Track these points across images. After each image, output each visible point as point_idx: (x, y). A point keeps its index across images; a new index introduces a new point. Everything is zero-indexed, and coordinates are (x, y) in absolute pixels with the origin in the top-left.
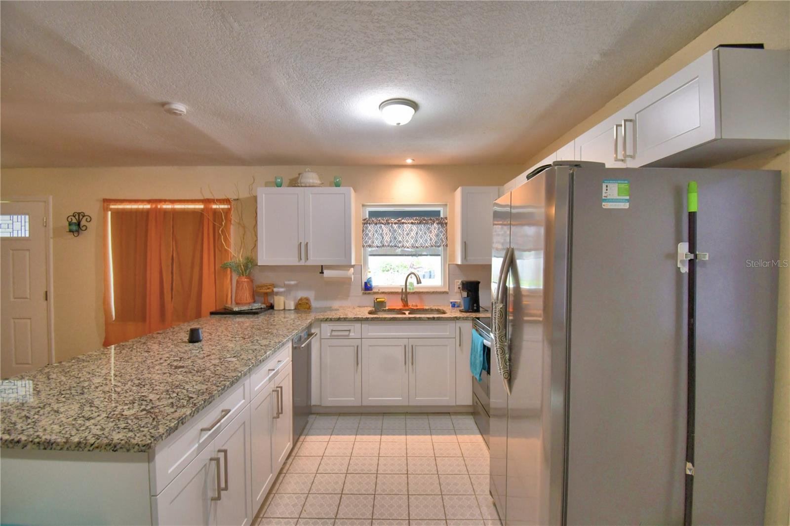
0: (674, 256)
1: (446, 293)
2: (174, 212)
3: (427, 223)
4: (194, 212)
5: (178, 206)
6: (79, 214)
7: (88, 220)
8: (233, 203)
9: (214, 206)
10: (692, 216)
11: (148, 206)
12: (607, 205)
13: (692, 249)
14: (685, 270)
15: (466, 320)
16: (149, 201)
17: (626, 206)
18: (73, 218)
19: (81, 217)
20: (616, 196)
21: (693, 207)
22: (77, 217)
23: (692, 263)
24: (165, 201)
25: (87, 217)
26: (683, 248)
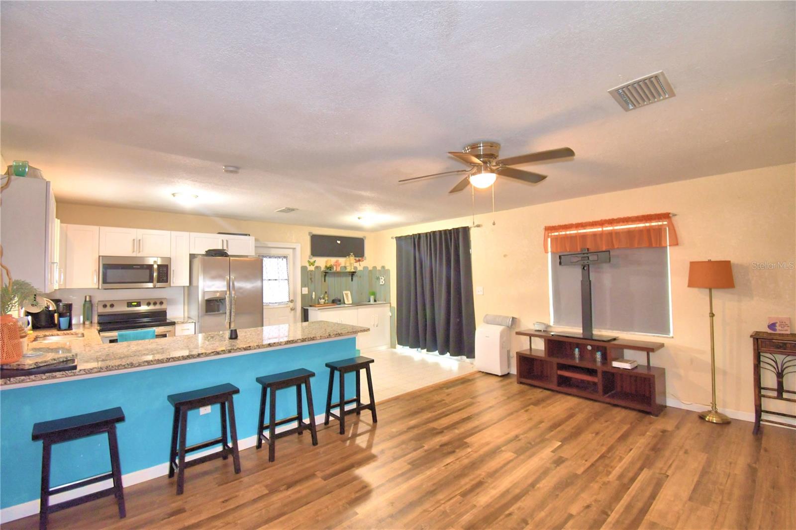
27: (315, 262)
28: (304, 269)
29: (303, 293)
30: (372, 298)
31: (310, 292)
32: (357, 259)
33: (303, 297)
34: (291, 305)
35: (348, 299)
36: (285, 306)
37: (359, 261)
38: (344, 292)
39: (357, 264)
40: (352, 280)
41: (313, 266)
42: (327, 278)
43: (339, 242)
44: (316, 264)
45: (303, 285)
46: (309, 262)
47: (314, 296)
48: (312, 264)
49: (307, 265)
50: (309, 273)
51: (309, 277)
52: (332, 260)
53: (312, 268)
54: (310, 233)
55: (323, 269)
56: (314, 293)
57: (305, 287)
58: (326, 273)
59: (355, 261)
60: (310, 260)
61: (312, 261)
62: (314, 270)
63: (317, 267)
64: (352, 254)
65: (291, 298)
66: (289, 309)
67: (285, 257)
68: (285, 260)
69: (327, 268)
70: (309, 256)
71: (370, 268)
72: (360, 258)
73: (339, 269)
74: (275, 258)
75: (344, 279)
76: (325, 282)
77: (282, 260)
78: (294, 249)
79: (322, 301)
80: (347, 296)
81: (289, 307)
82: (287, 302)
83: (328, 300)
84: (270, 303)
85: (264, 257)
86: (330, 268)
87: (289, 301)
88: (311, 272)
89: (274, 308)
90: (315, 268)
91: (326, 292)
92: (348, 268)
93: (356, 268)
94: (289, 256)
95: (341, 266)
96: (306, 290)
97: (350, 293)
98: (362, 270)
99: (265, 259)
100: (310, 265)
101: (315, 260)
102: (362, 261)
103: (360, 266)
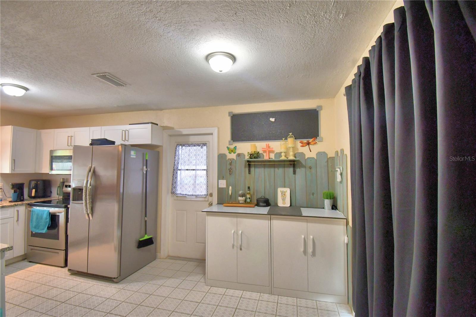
0: (143, 169)
10: (147, 160)
12: (132, 156)
13: (146, 168)
14: (145, 172)
15: (22, 205)
17: (135, 157)
20: (133, 154)
21: (147, 158)
23: (146, 171)
26: (145, 167)
27: (235, 148)
28: (221, 157)
29: (219, 187)
30: (327, 203)
31: (228, 186)
32: (305, 141)
33: (220, 191)
34: (210, 199)
35: (284, 199)
36: (203, 199)
37: (308, 144)
38: (280, 190)
39: (305, 150)
40: (294, 172)
41: (234, 153)
42: (252, 169)
43: (272, 120)
44: (238, 152)
45: (221, 176)
46: (228, 148)
47: (230, 192)
48: (232, 151)
49: (226, 152)
50: (228, 163)
51: (229, 167)
52: (260, 146)
53: (233, 156)
54: (230, 113)
55: (247, 158)
56: (230, 188)
57: (223, 178)
58: (249, 162)
59: (301, 144)
60: (229, 146)
61: (232, 147)
62: (235, 158)
63: (239, 155)
64: (291, 134)
65: (210, 192)
66: (208, 203)
67: (205, 144)
68: (205, 147)
69: (251, 156)
70: (229, 142)
71: (331, 154)
72: (311, 140)
73: (272, 156)
74: (195, 146)
75: (280, 171)
76: (249, 173)
77: (202, 148)
78: (212, 134)
79: (241, 199)
80: (283, 194)
81: (208, 201)
82: (205, 195)
83: (250, 198)
84: (186, 195)
85: (183, 145)
86: (255, 156)
87: (207, 195)
88: (231, 162)
89: (191, 200)
90: (236, 155)
91: (249, 188)
92: (283, 154)
93: (303, 154)
94: (208, 143)
95: (275, 153)
96: (223, 184)
97: (288, 191)
98: (313, 158)
99: (184, 147)
100: (230, 153)
101: (236, 146)
102: (315, 144)
103: (311, 151)
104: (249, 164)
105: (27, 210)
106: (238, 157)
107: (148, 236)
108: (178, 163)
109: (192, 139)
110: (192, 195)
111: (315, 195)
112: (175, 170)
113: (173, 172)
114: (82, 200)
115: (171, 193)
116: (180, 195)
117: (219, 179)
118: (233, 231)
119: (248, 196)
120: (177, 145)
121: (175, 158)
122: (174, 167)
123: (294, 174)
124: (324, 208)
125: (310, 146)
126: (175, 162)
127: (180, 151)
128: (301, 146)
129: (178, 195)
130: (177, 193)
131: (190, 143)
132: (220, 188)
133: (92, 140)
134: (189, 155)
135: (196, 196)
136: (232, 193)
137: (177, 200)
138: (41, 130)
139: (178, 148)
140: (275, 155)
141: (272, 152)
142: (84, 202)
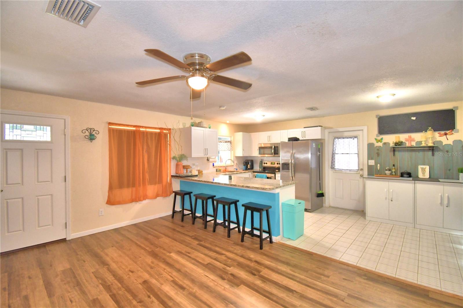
1: (233, 166)
2: (147, 133)
3: (227, 142)
4: (156, 133)
5: (148, 130)
6: (91, 129)
7: (97, 133)
8: (172, 130)
9: (164, 131)
10: (319, 148)
11: (134, 129)
14: (318, 155)
16: (134, 126)
17: (315, 147)
18: (86, 131)
19: (92, 131)
20: (314, 145)
22: (89, 131)
24: (142, 127)
25: (95, 131)
26: (318, 152)
27: (382, 139)
28: (370, 146)
30: (462, 176)
31: (376, 164)
32: (443, 132)
33: (370, 167)
34: (361, 172)
35: (424, 173)
36: (356, 173)
37: (446, 134)
38: (420, 167)
39: (442, 139)
40: (433, 155)
42: (396, 153)
43: (414, 118)
44: (384, 141)
45: (370, 157)
46: (376, 139)
47: (378, 168)
48: (378, 141)
49: (374, 142)
50: (376, 149)
51: (376, 151)
52: (403, 137)
54: (377, 116)
55: (392, 145)
56: (379, 165)
57: (372, 159)
58: (393, 148)
61: (379, 138)
62: (381, 146)
63: (385, 144)
64: (430, 128)
65: (361, 167)
66: (359, 175)
67: (355, 137)
68: (356, 139)
69: (396, 144)
70: (377, 135)
72: (448, 132)
73: (414, 144)
74: (348, 138)
75: (420, 154)
76: (394, 156)
77: (354, 139)
78: (362, 130)
79: (388, 172)
80: (423, 170)
81: (359, 174)
82: (357, 170)
83: (395, 172)
84: (342, 169)
85: (338, 138)
86: (398, 144)
87: (359, 170)
88: (379, 148)
89: (346, 173)
90: (383, 144)
91: (394, 165)
92: (423, 143)
93: (441, 142)
94: (358, 136)
95: (416, 141)
96: (372, 162)
97: (427, 168)
98: (450, 144)
99: (339, 139)
100: (377, 142)
101: (383, 138)
102: (452, 134)
103: (448, 140)
104: (394, 150)
105: (252, 175)
106: (384, 145)
107: (321, 191)
108: (335, 150)
109: (346, 134)
110: (347, 170)
111: (451, 171)
112: (333, 154)
113: (332, 155)
114: (289, 170)
115: (331, 168)
116: (338, 170)
117: (368, 159)
118: (386, 190)
119: (393, 171)
120: (335, 138)
121: (333, 146)
122: (333, 152)
123: (432, 156)
124: (458, 179)
125: (447, 136)
126: (333, 149)
127: (337, 142)
128: (439, 136)
129: (336, 170)
130: (336, 168)
131: (345, 137)
132: (369, 165)
133: (289, 138)
134: (343, 144)
135: (350, 170)
136: (380, 169)
137: (336, 172)
138: (250, 133)
139: (335, 140)
140: (416, 143)
141: (414, 140)
142: (290, 170)
